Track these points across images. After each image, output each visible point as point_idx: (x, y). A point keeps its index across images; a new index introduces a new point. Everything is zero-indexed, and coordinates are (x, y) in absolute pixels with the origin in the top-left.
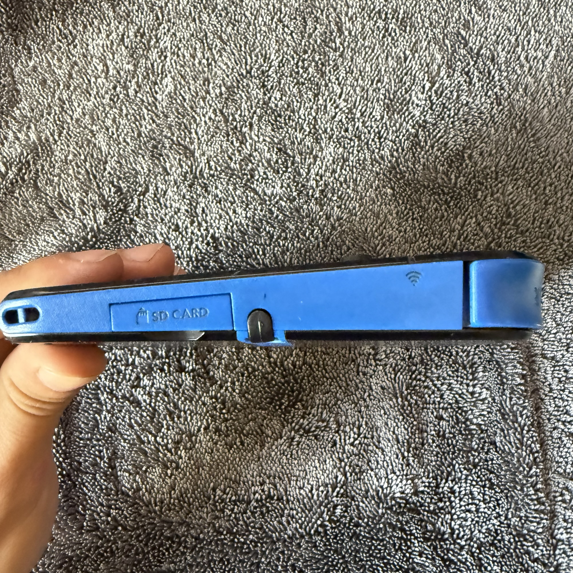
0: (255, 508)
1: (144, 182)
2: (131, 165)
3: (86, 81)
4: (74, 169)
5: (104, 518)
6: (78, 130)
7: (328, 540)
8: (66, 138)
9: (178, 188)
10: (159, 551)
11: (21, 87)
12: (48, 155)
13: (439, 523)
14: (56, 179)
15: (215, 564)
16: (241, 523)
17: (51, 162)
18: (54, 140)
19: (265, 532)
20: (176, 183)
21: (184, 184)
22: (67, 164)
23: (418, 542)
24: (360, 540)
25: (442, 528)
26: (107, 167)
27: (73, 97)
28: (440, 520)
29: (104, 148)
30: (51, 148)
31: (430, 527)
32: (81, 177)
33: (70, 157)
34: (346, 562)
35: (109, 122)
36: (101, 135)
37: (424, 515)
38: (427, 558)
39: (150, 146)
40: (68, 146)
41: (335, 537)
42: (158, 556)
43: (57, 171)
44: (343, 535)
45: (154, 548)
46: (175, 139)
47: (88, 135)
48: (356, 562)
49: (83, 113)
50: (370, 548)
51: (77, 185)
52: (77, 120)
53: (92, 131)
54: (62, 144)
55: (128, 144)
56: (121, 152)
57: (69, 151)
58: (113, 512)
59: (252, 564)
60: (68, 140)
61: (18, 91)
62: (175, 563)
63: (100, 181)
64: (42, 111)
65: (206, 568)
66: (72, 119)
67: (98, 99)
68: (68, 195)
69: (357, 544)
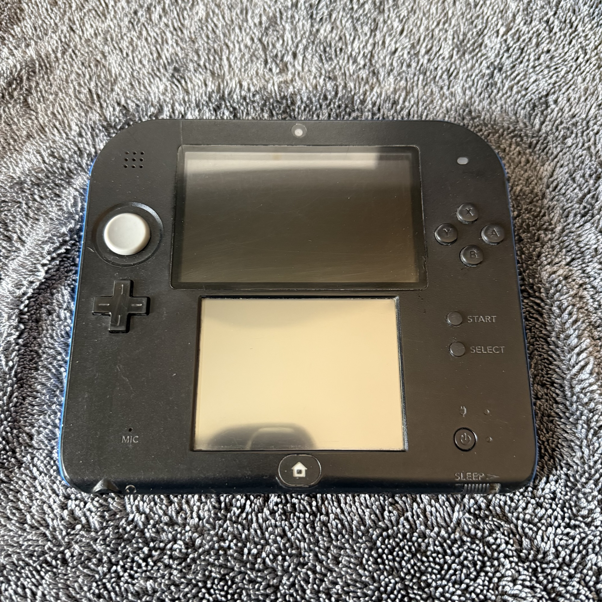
0: (277, 504)
1: (158, 102)
2: (145, 88)
3: (104, 5)
4: (75, 89)
5: (58, 511)
6: (87, 50)
7: (380, 556)
8: (71, 57)
9: (200, 111)
10: (133, 561)
11: (26, 7)
12: (46, 73)
13: (539, 538)
14: (51, 98)
15: (213, 583)
16: (255, 525)
17: (49, 80)
18: (56, 57)
19: (289, 540)
20: (198, 106)
21: (208, 106)
22: (67, 83)
23: (511, 562)
24: (427, 557)
25: (543, 545)
26: (116, 88)
27: (86, 19)
28: (540, 532)
29: (115, 70)
30: (51, 66)
31: (526, 542)
32: (82, 96)
33: (73, 76)
34: (406, 587)
35: (124, 44)
36: (114, 56)
37: (516, 526)
38: (524, 586)
39: (170, 69)
40: (72, 65)
41: (391, 552)
42: (131, 568)
43: (54, 89)
44: (401, 549)
45: (125, 557)
46: (202, 63)
47: (97, 55)
48: (420, 588)
49: (95, 34)
50: (442, 568)
51: (77, 105)
52: (87, 41)
53: (103, 53)
54: (65, 63)
55: (144, 66)
56: (135, 74)
57: (72, 71)
58: (71, 504)
59: (268, 586)
60: (73, 60)
61: (22, 10)
62: (155, 580)
63: (105, 101)
64: (47, 30)
65: (201, 588)
66: (81, 39)
67: (115, 21)
68: (65, 115)
69: (423, 562)
